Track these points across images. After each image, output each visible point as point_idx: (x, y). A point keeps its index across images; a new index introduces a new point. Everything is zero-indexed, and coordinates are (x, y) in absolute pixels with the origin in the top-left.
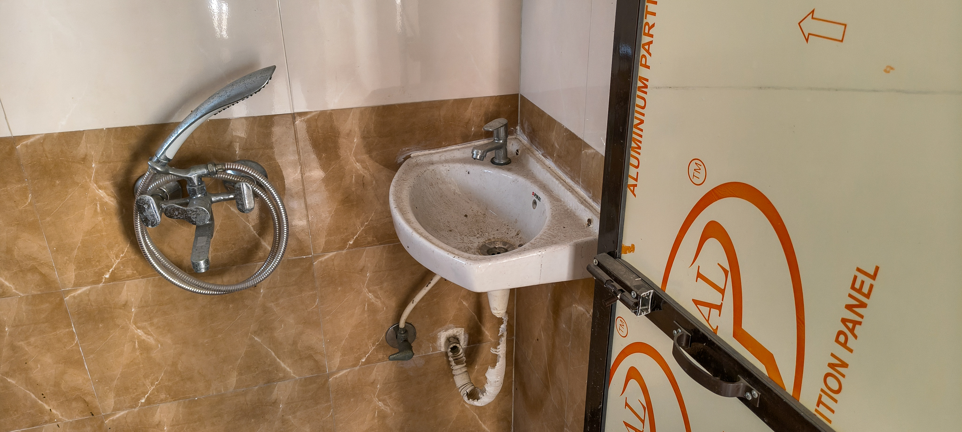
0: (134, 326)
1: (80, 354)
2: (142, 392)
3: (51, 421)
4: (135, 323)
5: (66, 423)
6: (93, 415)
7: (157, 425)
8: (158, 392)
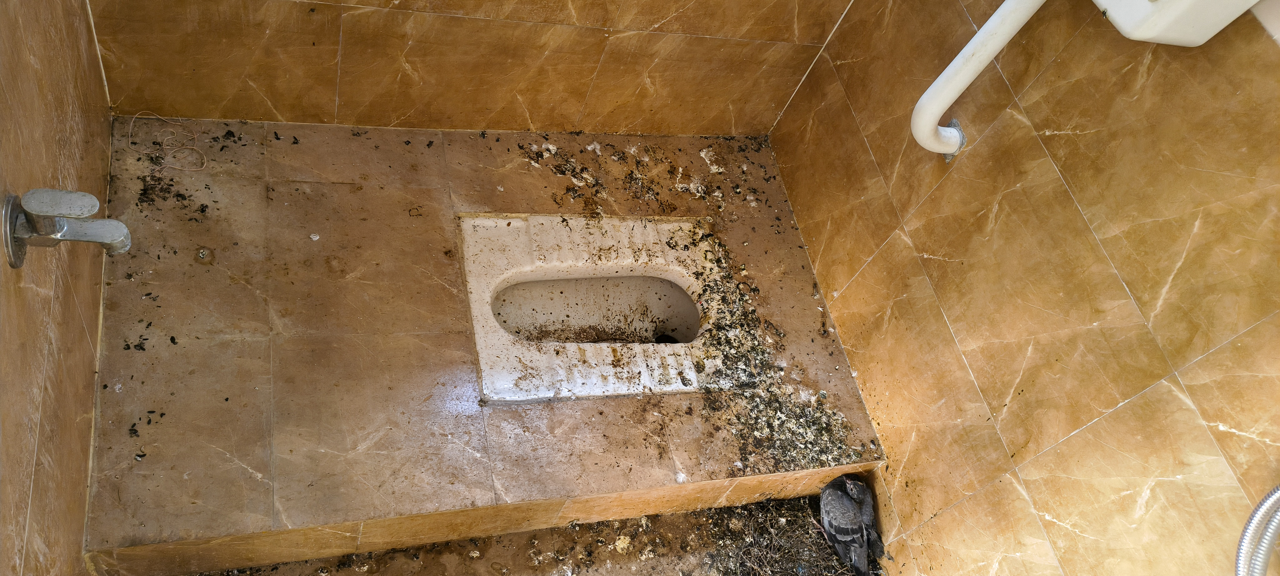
0: (1153, 484)
1: (1089, 421)
2: (1059, 514)
3: (993, 409)
4: (1159, 484)
5: (994, 427)
6: (1012, 457)
7: (1020, 543)
8: (1065, 535)
